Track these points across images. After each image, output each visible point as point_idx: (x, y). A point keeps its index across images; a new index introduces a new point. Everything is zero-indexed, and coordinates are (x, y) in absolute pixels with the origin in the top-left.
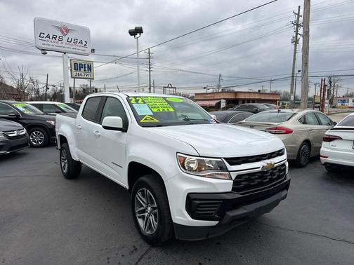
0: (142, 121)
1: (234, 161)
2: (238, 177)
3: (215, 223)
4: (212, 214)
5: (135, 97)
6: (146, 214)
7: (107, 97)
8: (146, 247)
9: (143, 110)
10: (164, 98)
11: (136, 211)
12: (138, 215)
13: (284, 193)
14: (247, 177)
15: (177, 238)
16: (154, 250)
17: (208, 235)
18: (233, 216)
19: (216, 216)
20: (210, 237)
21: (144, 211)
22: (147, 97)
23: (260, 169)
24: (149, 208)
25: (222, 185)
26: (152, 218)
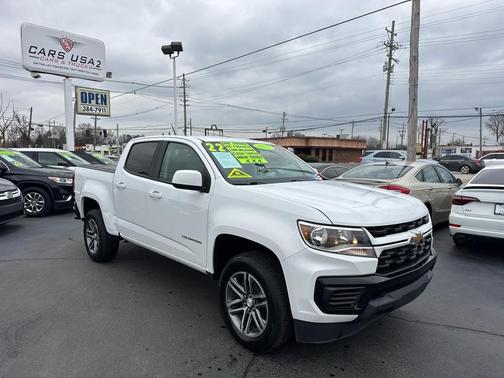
0: (229, 177)
1: (378, 231)
2: (384, 253)
3: (352, 317)
4: (349, 305)
5: (213, 143)
6: (245, 309)
7: (169, 142)
8: (248, 356)
9: (228, 161)
10: (251, 145)
11: (228, 305)
12: (230, 311)
13: (429, 274)
14: (392, 253)
15: (297, 340)
16: (260, 360)
17: (340, 335)
18: (378, 307)
19: (356, 308)
20: (342, 337)
21: (240, 305)
22: (228, 143)
23: (408, 242)
24: (250, 300)
25: (363, 265)
26: (256, 314)
